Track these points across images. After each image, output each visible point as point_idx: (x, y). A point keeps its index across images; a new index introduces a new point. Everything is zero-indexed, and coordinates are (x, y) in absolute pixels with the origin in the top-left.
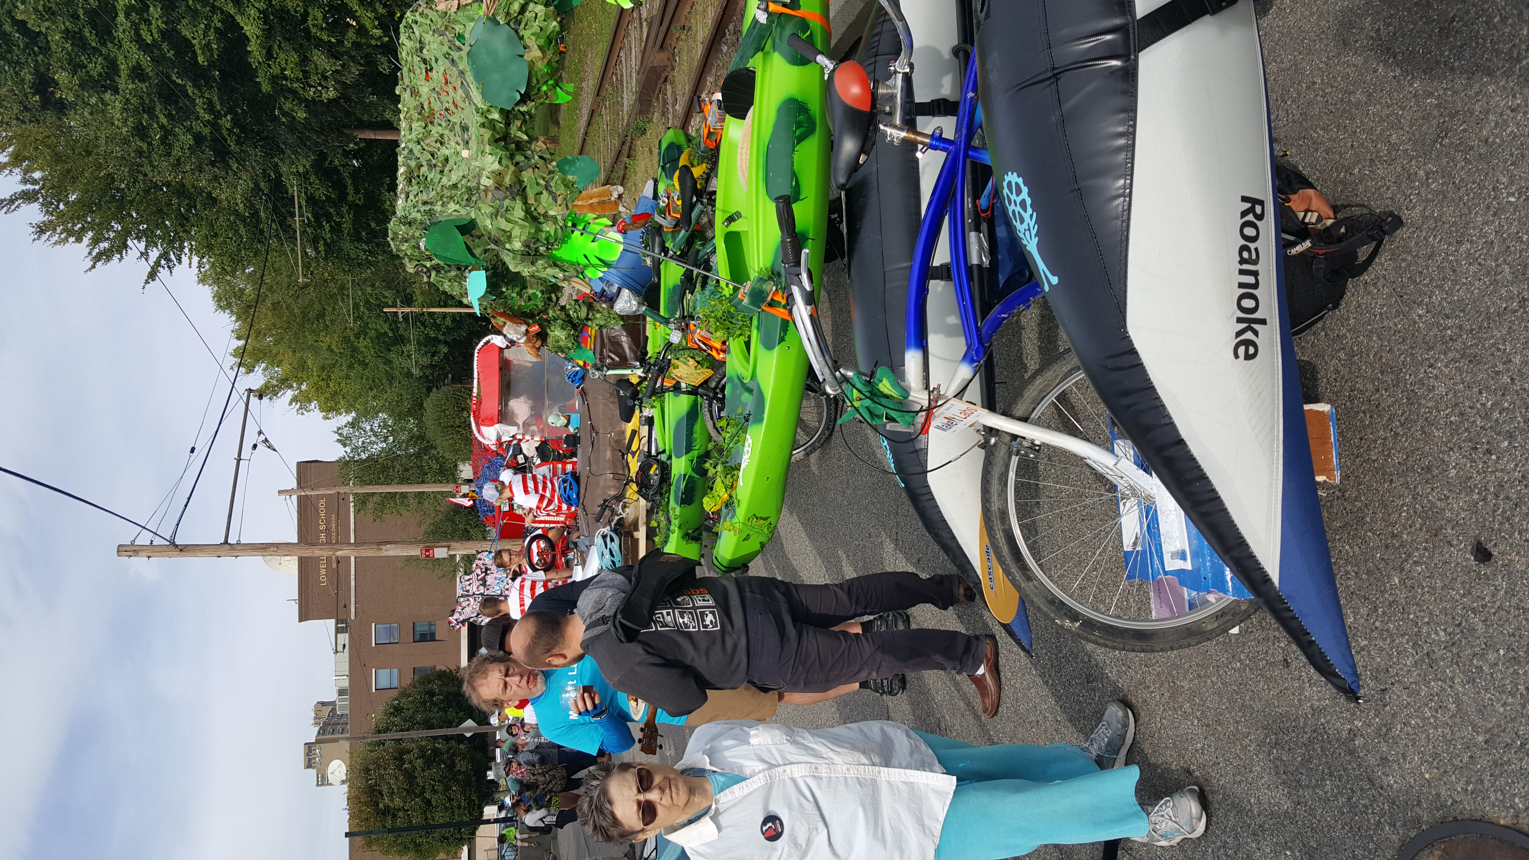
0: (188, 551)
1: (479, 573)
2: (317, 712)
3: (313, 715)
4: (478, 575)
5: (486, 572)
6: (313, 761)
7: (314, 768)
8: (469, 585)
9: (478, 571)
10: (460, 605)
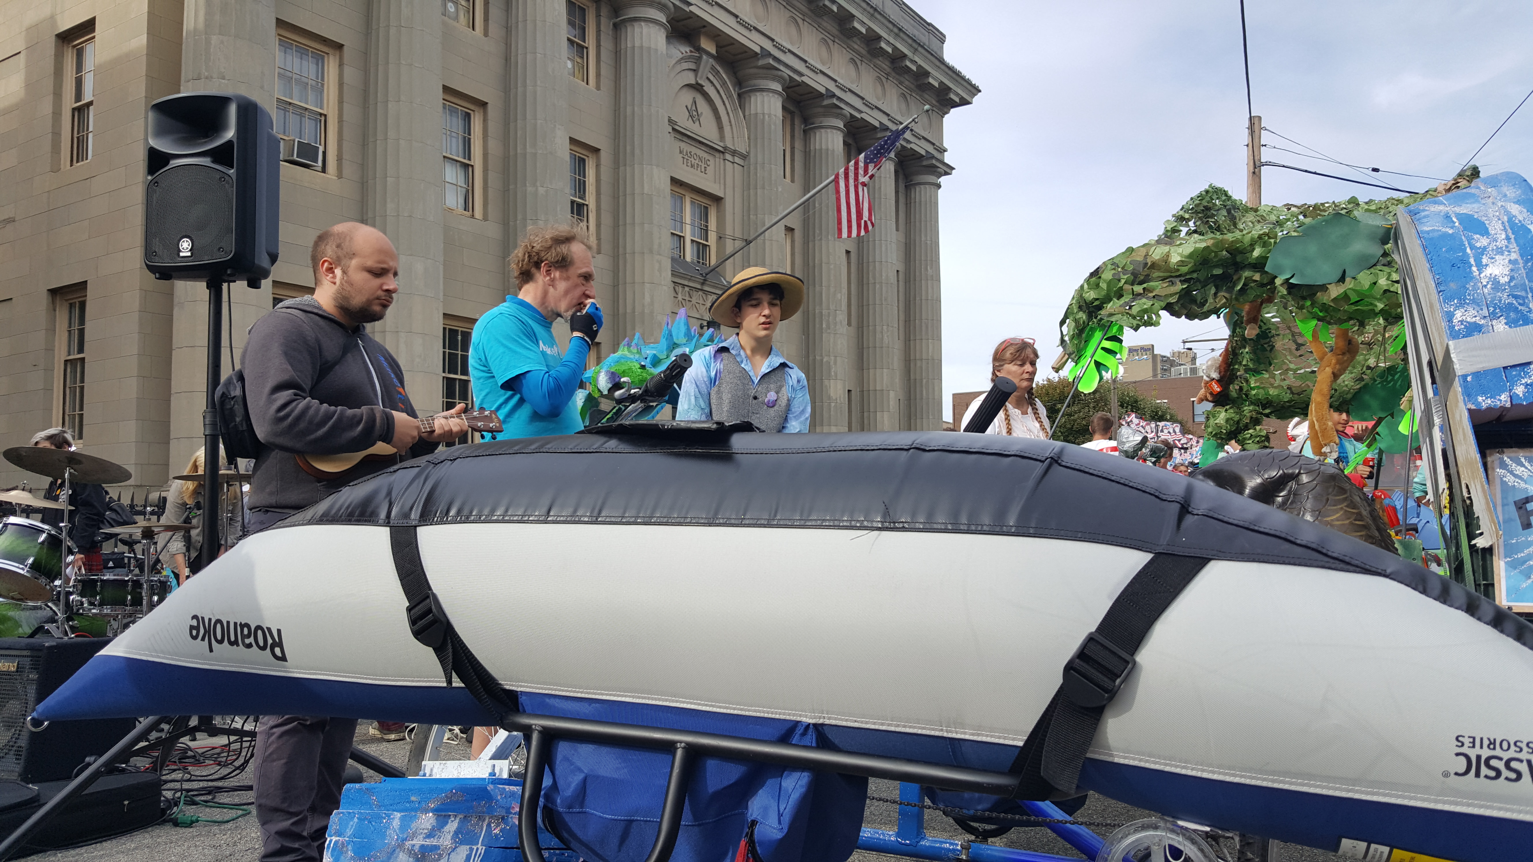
0: (1253, 180)
1: (1182, 442)
2: (1186, 353)
4: (1179, 441)
5: (1183, 448)
8: (1169, 432)
9: (1184, 441)
10: (1147, 424)
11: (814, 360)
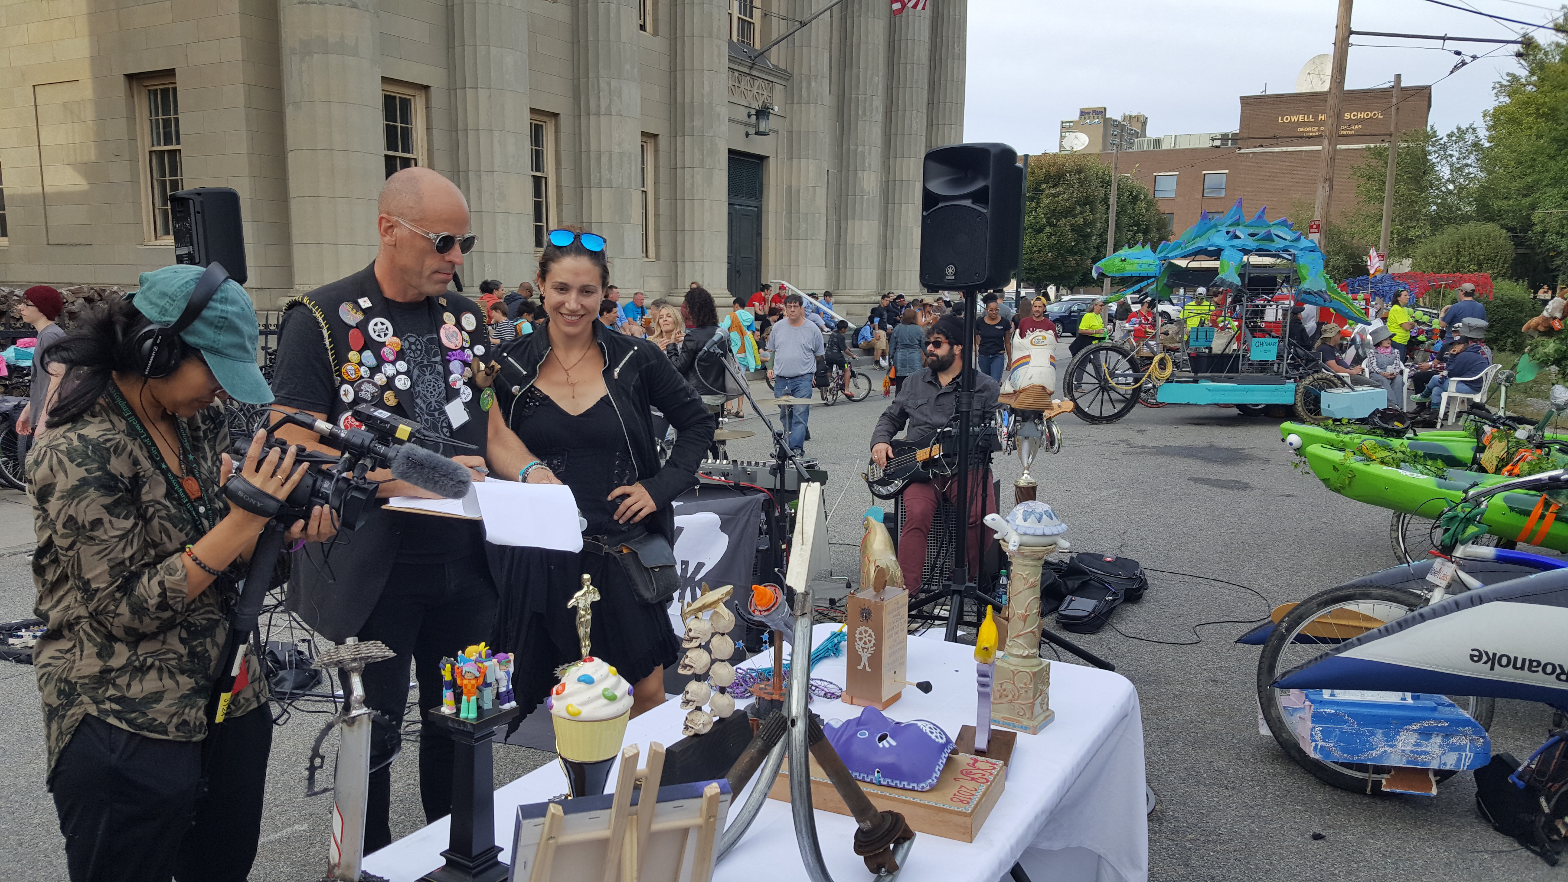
2: (1138, 118)
3: (1134, 114)
6: (1087, 117)
7: (1080, 118)
11: (849, 149)
